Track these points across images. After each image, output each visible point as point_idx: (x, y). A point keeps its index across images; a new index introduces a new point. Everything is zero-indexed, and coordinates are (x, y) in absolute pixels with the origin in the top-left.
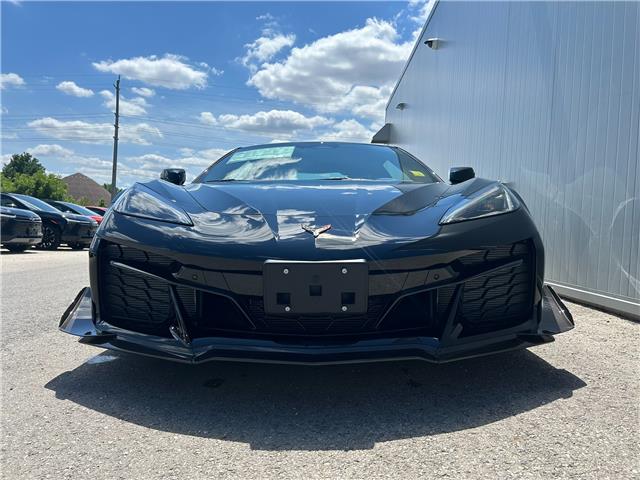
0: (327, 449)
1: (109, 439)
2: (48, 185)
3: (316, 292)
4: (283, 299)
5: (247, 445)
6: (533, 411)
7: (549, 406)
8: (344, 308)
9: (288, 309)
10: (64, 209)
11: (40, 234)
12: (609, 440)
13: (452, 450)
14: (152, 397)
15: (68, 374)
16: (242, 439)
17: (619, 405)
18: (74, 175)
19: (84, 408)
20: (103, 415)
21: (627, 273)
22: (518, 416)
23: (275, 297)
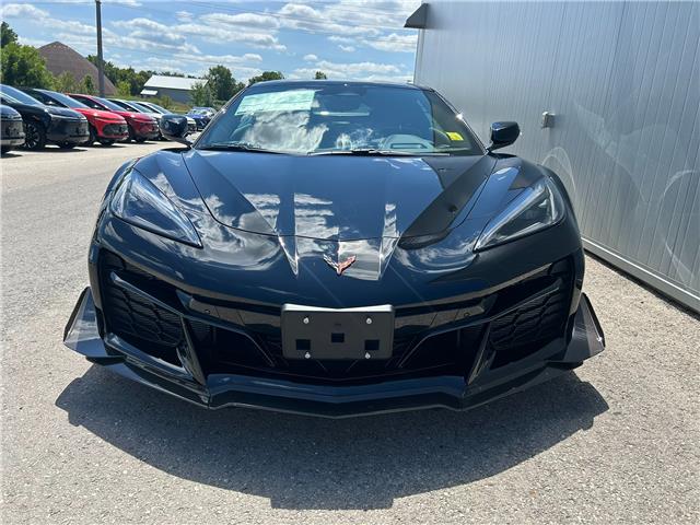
0: (346, 509)
1: (129, 491)
2: (23, 61)
3: (338, 338)
4: (303, 345)
5: (267, 500)
6: (552, 450)
7: (568, 442)
8: (368, 356)
9: (308, 356)
10: (45, 99)
11: (22, 134)
12: (621, 496)
13: (468, 510)
14: (168, 424)
15: (77, 382)
16: (262, 493)
17: (638, 441)
18: (52, 44)
19: (100, 441)
20: (120, 452)
21: (670, 252)
22: (536, 457)
23: (295, 343)
